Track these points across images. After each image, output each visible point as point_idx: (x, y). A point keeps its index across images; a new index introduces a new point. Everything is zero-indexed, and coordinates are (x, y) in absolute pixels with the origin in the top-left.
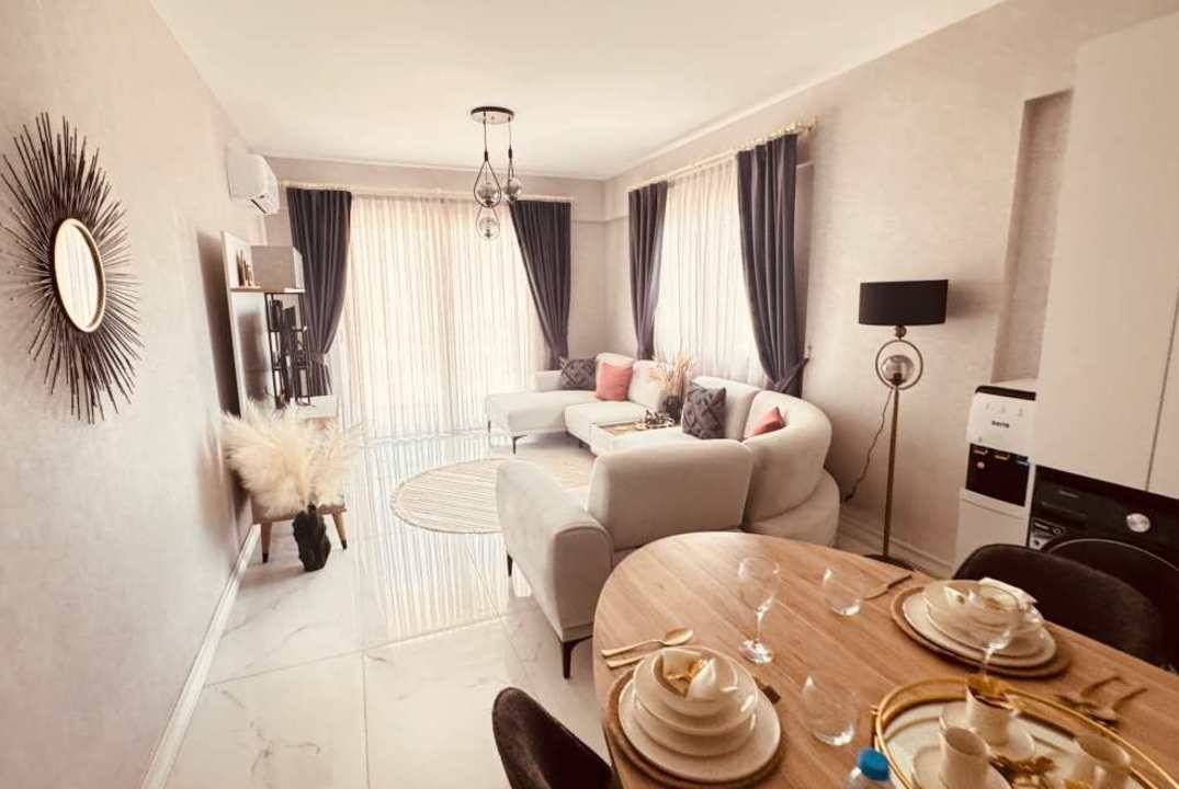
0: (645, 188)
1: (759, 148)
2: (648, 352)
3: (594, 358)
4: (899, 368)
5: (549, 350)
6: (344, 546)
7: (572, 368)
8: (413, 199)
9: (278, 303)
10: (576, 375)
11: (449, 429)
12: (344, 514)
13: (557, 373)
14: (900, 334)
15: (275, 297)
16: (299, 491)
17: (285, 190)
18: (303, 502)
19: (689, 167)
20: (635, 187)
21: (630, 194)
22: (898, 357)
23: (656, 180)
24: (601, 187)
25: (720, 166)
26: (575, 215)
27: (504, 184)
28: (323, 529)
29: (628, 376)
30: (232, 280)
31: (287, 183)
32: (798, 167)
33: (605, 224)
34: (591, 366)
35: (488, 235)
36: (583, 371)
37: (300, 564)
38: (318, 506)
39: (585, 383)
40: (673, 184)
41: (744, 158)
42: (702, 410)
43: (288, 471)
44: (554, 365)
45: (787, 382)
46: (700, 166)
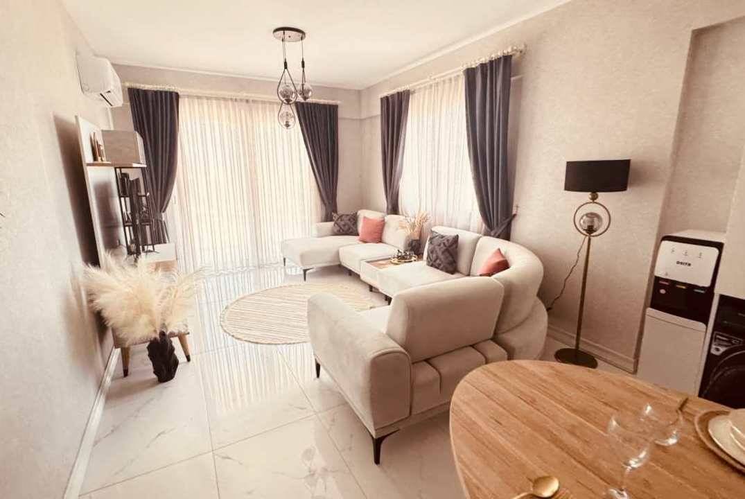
0: (393, 96)
1: (483, 66)
2: (394, 209)
3: (356, 213)
4: (593, 221)
5: (324, 208)
6: (188, 359)
7: (341, 220)
8: (224, 99)
9: (126, 175)
10: (344, 225)
13: (331, 224)
14: (594, 198)
15: (124, 171)
16: (152, 323)
17: (127, 89)
18: (155, 331)
19: (428, 80)
20: (385, 94)
21: (382, 99)
22: (592, 214)
23: (400, 89)
24: (359, 95)
25: (450, 80)
26: (341, 113)
27: (299, 88)
29: (382, 225)
30: (87, 156)
31: (128, 84)
32: (512, 79)
33: (361, 120)
34: (354, 219)
35: (287, 125)
36: (349, 223)
37: (154, 376)
38: (168, 333)
39: (351, 230)
40: (414, 92)
41: (470, 74)
42: (443, 250)
43: (142, 309)
44: (328, 218)
45: (500, 231)
46: (435, 79)
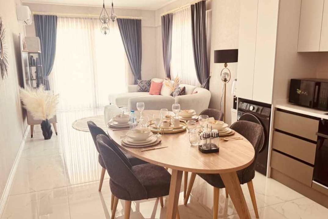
0: (166, 15)
1: (196, 4)
2: (169, 76)
3: (150, 80)
4: (225, 77)
5: (134, 76)
7: (142, 84)
8: (80, 18)
10: (143, 86)
11: (95, 107)
12: (56, 123)
13: (136, 86)
14: (226, 66)
16: (43, 112)
17: (33, 15)
18: (44, 117)
19: (178, 8)
20: (163, 14)
21: (162, 17)
22: (226, 73)
23: (169, 12)
25: (185, 9)
26: (143, 24)
27: (110, 15)
28: (50, 127)
29: (161, 85)
30: (22, 49)
31: (34, 13)
32: (206, 11)
34: (149, 83)
35: (105, 33)
36: (146, 85)
37: (43, 138)
38: (48, 119)
39: (146, 89)
40: (175, 14)
41: (192, 6)
42: (178, 94)
43: (40, 105)
44: (136, 83)
45: (205, 84)
46: (182, 8)
